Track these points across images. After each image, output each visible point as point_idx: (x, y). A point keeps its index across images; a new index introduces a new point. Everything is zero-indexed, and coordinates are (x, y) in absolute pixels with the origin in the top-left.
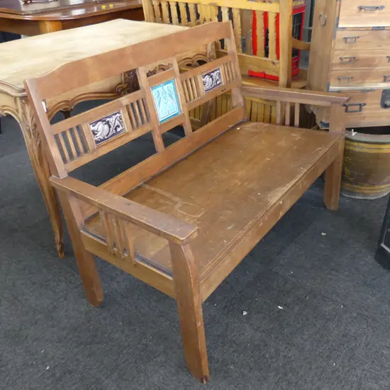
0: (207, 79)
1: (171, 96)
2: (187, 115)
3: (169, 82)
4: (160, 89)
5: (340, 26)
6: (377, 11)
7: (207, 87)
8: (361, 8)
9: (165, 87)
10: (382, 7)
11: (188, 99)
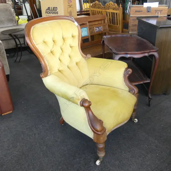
0: (97, 28)
1: (86, 31)
2: (90, 36)
3: (85, 28)
4: (83, 29)
5: (131, 16)
6: (141, 12)
7: (97, 30)
8: (136, 11)
9: (85, 29)
10: (142, 11)
11: (91, 32)
